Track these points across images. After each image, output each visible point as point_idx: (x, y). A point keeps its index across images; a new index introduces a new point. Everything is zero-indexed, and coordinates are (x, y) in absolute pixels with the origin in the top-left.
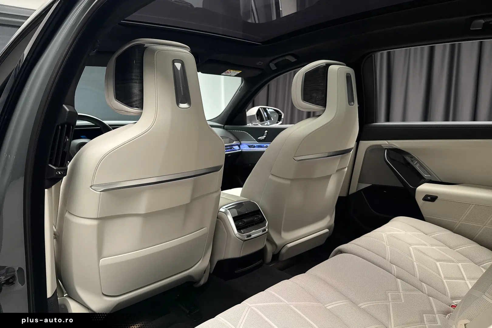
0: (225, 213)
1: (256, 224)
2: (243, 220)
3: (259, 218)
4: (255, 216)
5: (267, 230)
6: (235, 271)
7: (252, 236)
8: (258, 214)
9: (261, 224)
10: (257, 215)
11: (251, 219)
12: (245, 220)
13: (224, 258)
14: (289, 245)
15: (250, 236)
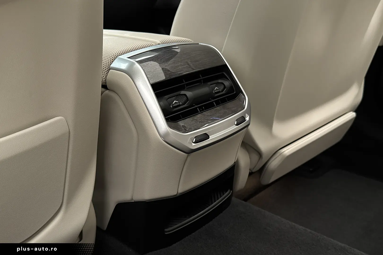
0: (130, 73)
1: (218, 103)
2: (183, 92)
3: (225, 87)
4: (216, 81)
5: (247, 119)
6: (166, 230)
7: (211, 137)
8: (223, 77)
9: (230, 105)
10: (220, 81)
11: (203, 90)
12: (189, 94)
13: (132, 199)
14: (288, 151)
15: (206, 136)
